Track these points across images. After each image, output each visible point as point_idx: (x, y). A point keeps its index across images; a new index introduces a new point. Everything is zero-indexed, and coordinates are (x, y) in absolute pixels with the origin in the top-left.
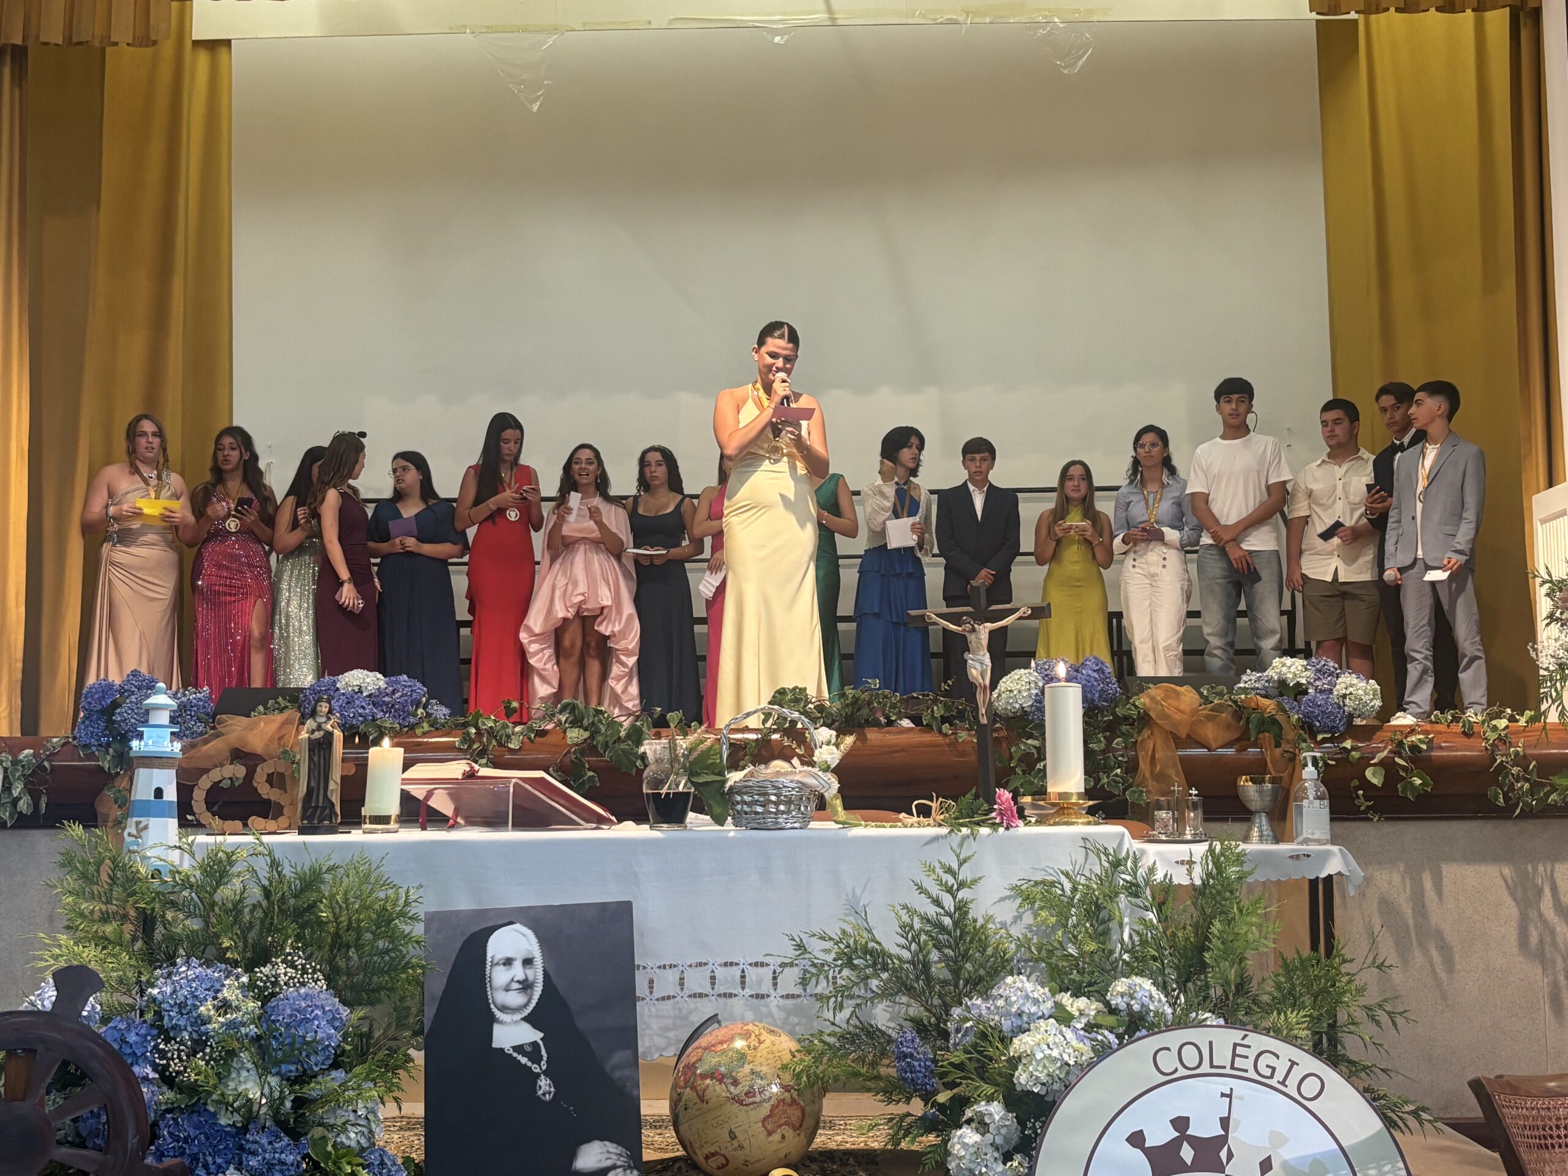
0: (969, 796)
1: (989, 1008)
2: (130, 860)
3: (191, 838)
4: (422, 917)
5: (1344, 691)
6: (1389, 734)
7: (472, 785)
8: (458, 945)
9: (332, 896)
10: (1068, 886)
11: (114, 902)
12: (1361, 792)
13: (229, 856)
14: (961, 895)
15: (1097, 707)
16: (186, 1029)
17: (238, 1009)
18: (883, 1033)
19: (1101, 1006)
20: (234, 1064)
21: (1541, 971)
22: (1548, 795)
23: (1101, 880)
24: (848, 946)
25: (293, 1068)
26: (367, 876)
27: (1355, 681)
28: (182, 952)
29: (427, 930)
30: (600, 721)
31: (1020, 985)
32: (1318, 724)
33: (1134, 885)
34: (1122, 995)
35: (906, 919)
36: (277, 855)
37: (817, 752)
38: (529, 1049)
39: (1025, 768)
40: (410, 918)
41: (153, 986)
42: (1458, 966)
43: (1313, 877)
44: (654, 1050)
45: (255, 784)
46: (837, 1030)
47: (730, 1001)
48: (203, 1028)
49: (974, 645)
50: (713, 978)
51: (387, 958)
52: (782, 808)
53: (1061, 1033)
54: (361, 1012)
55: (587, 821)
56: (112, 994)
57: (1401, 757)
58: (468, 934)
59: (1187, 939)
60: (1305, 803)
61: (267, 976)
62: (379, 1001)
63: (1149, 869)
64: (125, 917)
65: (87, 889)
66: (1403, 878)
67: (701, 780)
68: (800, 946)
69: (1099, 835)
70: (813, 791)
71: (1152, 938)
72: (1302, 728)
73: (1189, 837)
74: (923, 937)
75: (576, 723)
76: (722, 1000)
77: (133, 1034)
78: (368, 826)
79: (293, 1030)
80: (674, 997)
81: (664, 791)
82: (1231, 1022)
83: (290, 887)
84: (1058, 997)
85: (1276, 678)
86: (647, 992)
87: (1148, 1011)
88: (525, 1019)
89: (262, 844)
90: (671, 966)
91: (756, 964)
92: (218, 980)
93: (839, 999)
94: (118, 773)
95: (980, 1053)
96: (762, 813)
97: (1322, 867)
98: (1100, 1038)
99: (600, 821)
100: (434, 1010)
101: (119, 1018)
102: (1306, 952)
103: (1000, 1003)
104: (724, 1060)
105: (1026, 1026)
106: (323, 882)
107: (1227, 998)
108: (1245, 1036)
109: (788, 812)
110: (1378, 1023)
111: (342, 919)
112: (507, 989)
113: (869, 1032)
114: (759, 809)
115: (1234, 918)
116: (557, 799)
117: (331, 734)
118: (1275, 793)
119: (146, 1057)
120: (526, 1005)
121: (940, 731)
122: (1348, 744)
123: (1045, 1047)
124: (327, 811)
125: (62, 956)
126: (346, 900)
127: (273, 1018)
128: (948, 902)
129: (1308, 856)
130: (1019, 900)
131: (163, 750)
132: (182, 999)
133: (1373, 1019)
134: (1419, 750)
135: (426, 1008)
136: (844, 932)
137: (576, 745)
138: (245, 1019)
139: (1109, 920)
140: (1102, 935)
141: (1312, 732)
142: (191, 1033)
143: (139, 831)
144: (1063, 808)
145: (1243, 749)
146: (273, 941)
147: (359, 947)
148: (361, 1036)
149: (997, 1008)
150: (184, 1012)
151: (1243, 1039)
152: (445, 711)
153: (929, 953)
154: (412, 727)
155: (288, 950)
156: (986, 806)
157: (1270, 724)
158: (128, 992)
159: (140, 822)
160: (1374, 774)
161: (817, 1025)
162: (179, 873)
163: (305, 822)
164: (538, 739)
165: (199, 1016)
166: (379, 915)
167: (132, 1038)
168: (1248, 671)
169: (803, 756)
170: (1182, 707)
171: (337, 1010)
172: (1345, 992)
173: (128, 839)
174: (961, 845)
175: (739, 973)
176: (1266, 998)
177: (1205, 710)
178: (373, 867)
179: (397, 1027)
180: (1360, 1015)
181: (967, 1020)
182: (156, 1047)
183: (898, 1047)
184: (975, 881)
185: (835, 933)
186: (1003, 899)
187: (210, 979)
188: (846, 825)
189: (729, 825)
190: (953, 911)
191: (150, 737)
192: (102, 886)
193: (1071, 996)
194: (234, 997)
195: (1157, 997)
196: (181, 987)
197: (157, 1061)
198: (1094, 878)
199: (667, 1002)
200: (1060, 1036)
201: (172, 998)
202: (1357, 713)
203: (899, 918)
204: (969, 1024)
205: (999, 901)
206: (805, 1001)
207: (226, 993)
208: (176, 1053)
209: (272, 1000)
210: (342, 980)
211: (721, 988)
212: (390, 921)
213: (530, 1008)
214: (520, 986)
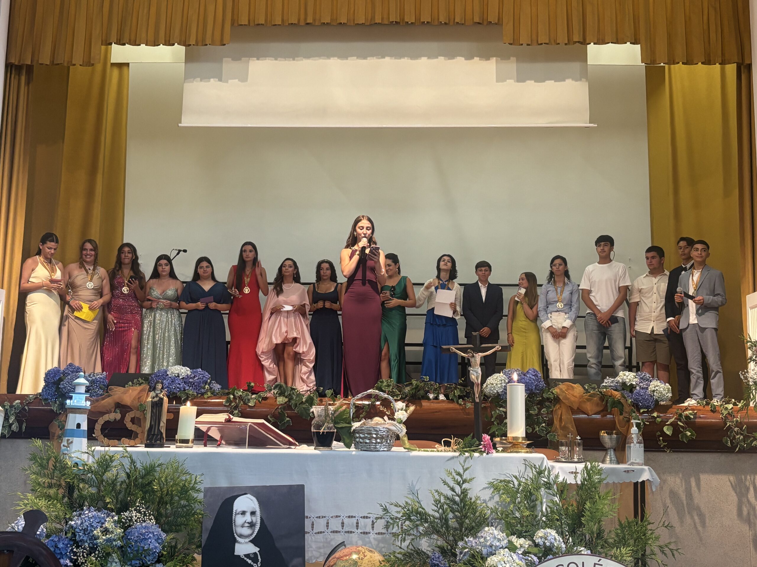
0: (469, 437)
1: (476, 543)
2: (63, 458)
3: (93, 448)
4: (203, 490)
5: (654, 389)
6: (676, 410)
7: (229, 425)
8: (220, 504)
9: (159, 479)
10: (516, 483)
11: (55, 478)
12: (661, 438)
13: (111, 457)
14: (464, 486)
15: (534, 393)
16: (87, 542)
17: (112, 532)
18: (425, 553)
19: (531, 543)
20: (110, 560)
21: (748, 528)
22: (752, 442)
23: (532, 480)
24: (408, 510)
25: (138, 562)
26: (177, 469)
27: (659, 384)
28: (86, 503)
29: (205, 496)
30: (293, 393)
31: (492, 532)
32: (641, 404)
33: (548, 483)
34: (541, 538)
35: (437, 497)
36: (134, 458)
37: (396, 414)
38: (252, 556)
39: (498, 422)
40: (196, 490)
41: (72, 520)
42: (707, 524)
43: (635, 482)
44: (313, 558)
45: (125, 423)
46: (402, 551)
47: (351, 535)
48: (95, 541)
49: (474, 364)
50: (343, 523)
51: (185, 510)
52: (378, 441)
53: (511, 556)
54: (172, 536)
55: (284, 444)
56: (52, 523)
57: (681, 421)
58: (224, 499)
59: (573, 511)
60: (632, 445)
61: (127, 517)
62: (181, 530)
63: (556, 476)
64: (60, 486)
65: (42, 472)
66: (681, 480)
67: (340, 426)
68: (385, 510)
69: (532, 458)
70: (394, 433)
71: (557, 510)
72: (633, 406)
73: (576, 460)
74: (445, 506)
75: (281, 394)
76: (347, 534)
77: (61, 543)
78: (178, 444)
79: (138, 544)
80: (324, 532)
81: (322, 431)
82: (594, 553)
83: (139, 473)
84: (510, 538)
85: (621, 381)
86: (310, 529)
87: (554, 546)
88: (251, 541)
89: (127, 452)
90: (322, 517)
91: (364, 517)
92: (103, 518)
93: (404, 535)
94: (60, 413)
95: (471, 565)
96: (369, 443)
97: (639, 478)
98: (530, 559)
99: (291, 444)
100: (207, 535)
101: (54, 535)
102: (631, 518)
103: (482, 540)
104: (347, 564)
105: (494, 552)
106: (155, 471)
107: (592, 540)
108: (600, 560)
109: (381, 443)
110: (665, 554)
111: (164, 490)
112: (243, 526)
113: (418, 552)
114: (368, 441)
115: (596, 501)
116: (269, 433)
117: (161, 400)
118: (618, 439)
119: (67, 555)
120: (251, 535)
121: (458, 403)
122: (655, 414)
123: (503, 563)
124: (159, 437)
125: (28, 504)
126: (166, 480)
127: (129, 537)
128: (458, 489)
129: (633, 471)
130: (492, 489)
131: (81, 405)
132: (86, 527)
133: (663, 552)
134: (690, 418)
135: (203, 534)
136: (407, 503)
137: (282, 405)
138: (115, 538)
139: (536, 500)
140: (533, 508)
141: (638, 408)
142: (89, 544)
143: (68, 444)
144: (515, 444)
145: (605, 416)
146: (131, 500)
147: (172, 504)
148: (171, 547)
149: (480, 543)
150: (86, 533)
151: (599, 561)
152: (219, 386)
153: (448, 514)
154: (203, 394)
155: (137, 504)
156: (477, 442)
157: (618, 404)
158: (60, 523)
159: (69, 440)
160: (667, 429)
161: (393, 548)
162: (87, 465)
163: (148, 441)
164: (263, 401)
165: (93, 535)
166: (182, 489)
167: (61, 545)
168: (608, 377)
169: (389, 415)
170: (575, 394)
171: (160, 534)
172: (649, 539)
173: (63, 448)
174: (465, 461)
175: (355, 521)
176: (611, 541)
177: (586, 396)
178: (180, 464)
179: (189, 544)
180: (657, 550)
181: (466, 548)
182: (72, 550)
183: (431, 560)
184: (471, 480)
185: (402, 503)
186: (485, 488)
187: (99, 518)
188: (409, 450)
189: (353, 448)
190: (460, 494)
191: (76, 399)
192: (50, 471)
193: (516, 537)
194: (111, 527)
195: (558, 539)
196: (85, 521)
197: (72, 557)
198: (529, 479)
199: (320, 534)
200: (510, 557)
201: (81, 526)
202: (660, 399)
203: (434, 496)
204: (466, 550)
205: (483, 489)
206: (387, 536)
207: (107, 525)
208: (81, 553)
209: (129, 528)
210: (163, 520)
211: (347, 528)
212: (187, 491)
213: (254, 536)
214: (249, 525)
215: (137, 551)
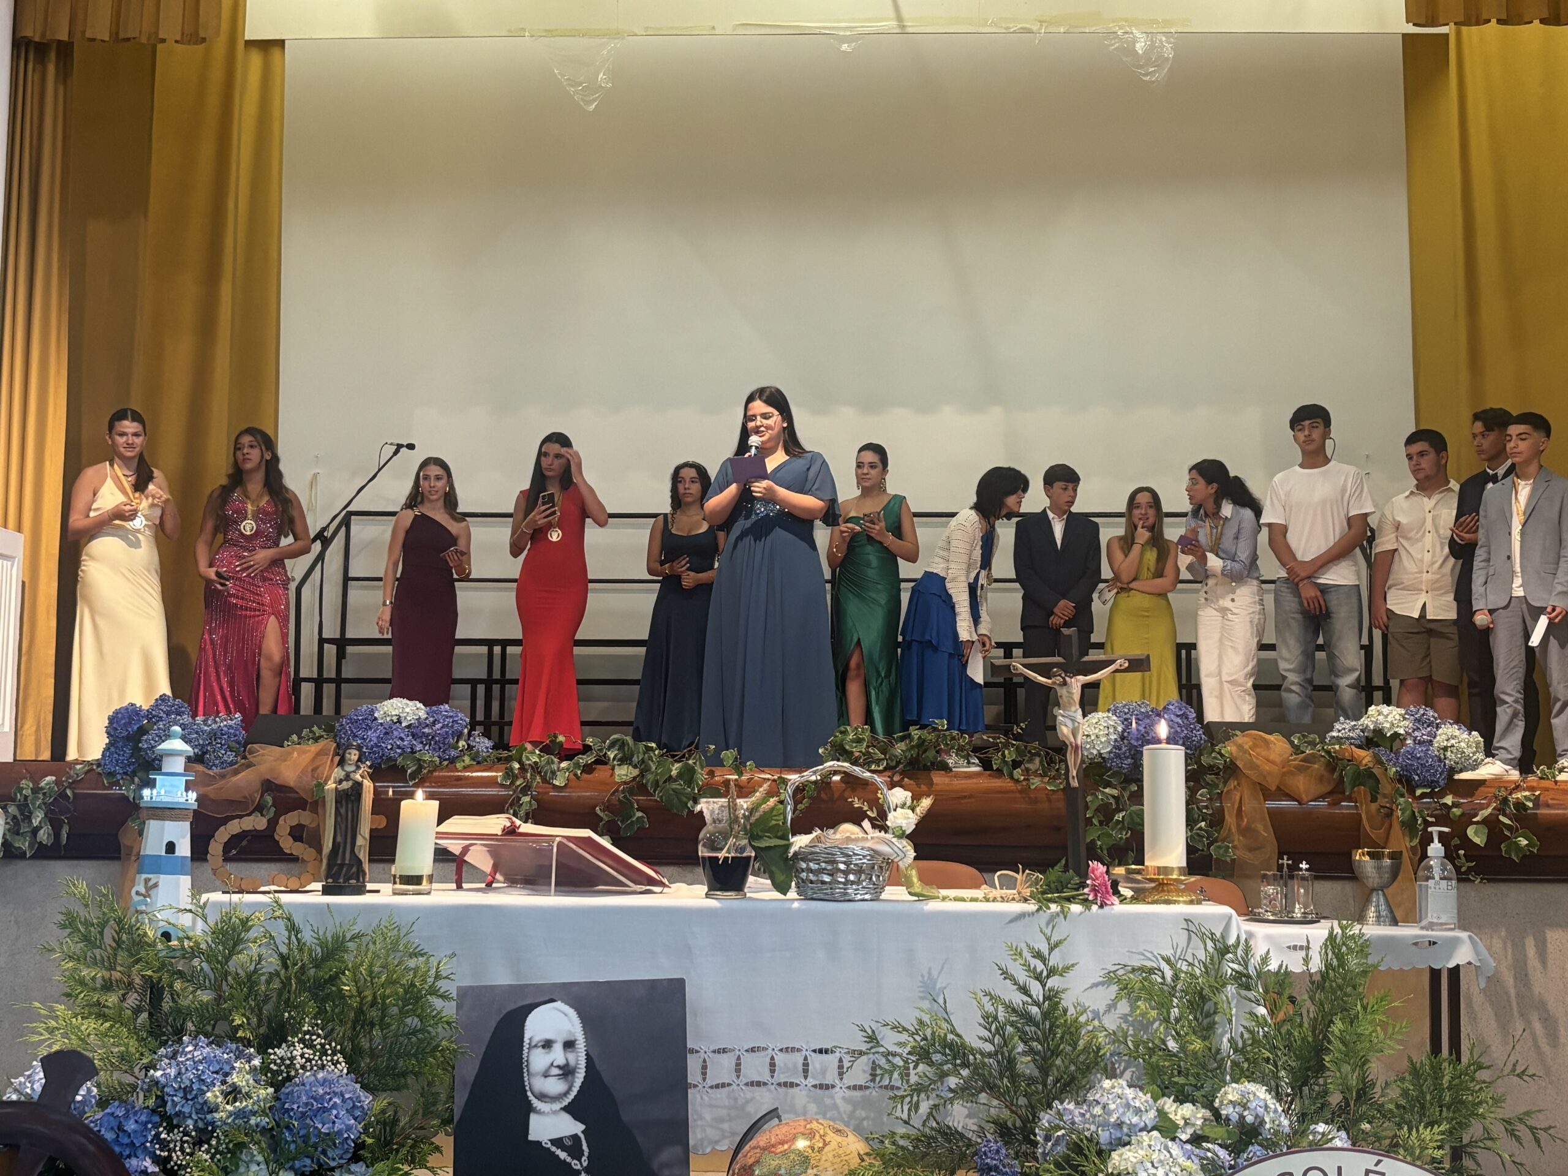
0: (1056, 868)
1: (1083, 1115)
2: (137, 921)
3: (204, 897)
4: (454, 995)
5: (1445, 743)
6: (1493, 790)
7: (512, 841)
8: (493, 1024)
9: (355, 969)
10: (1169, 974)
11: (119, 968)
12: (1462, 852)
13: (245, 923)
16: (190, 1117)
17: (248, 1096)
18: (962, 1135)
19: (1208, 1114)
20: (243, 1157)
23: (1205, 967)
24: (925, 1039)
25: (307, 1163)
26: (396, 943)
27: (1457, 733)
28: (190, 1026)
29: (459, 1008)
30: (651, 758)
31: (1120, 1091)
32: (1417, 778)
33: (1245, 976)
34: (1233, 1103)
35: (990, 1008)
36: (298, 920)
37: (890, 816)
38: (568, 1143)
39: (1102, 819)
41: (156, 1067)
43: (1437, 967)
44: (706, 1143)
45: (277, 837)
46: (913, 1132)
47: (791, 1091)
48: (209, 1117)
49: (1065, 699)
50: (772, 1065)
51: (414, 1039)
52: (852, 877)
53: (1167, 1148)
54: (385, 1099)
55: (636, 883)
56: (112, 1072)
57: (1505, 815)
58: (505, 1012)
59: (1304, 1039)
60: (1431, 883)
61: (282, 1059)
62: (406, 1086)
63: (1262, 959)
65: (89, 954)
66: (1505, 943)
67: (763, 844)
68: (872, 1038)
69: (1205, 916)
70: (886, 859)
71: (1265, 1036)
72: (1400, 781)
73: (1299, 917)
75: (625, 760)
76: (782, 1090)
77: (132, 1121)
78: (398, 886)
79: (308, 1121)
80: (729, 1085)
81: (721, 855)
82: (1357, 1143)
83: (310, 955)
84: (1161, 1102)
85: (1372, 727)
86: (700, 1078)
87: (1262, 1123)
88: (565, 1109)
89: (280, 906)
90: (724, 1051)
91: (821, 1051)
92: (228, 1062)
93: (915, 1098)
95: (1075, 1168)
96: (830, 883)
97: (1450, 957)
98: (1209, 1155)
99: (652, 881)
100: (466, 1097)
101: (117, 1103)
103: (1097, 1110)
104: (785, 1163)
105: (1126, 1139)
106: (346, 951)
107: (1348, 1104)
108: (1378, 1161)
109: (858, 882)
110: (1518, 1139)
111: (367, 993)
112: (546, 1075)
113: (946, 1134)
114: (827, 879)
115: (1357, 1016)
116: (604, 859)
118: (1394, 870)
119: (146, 1147)
120: (566, 1094)
121: (1011, 777)
122: (1449, 800)
123: (1149, 1165)
124: (354, 869)
125: (58, 1029)
126: (370, 973)
127: (286, 1106)
128: (1036, 989)
129: (1434, 943)
130: (1114, 988)
131: (176, 800)
132: (188, 1083)
133: (1512, 1133)
134: (1525, 808)
135: (455, 1093)
136: (921, 1022)
137: (625, 783)
138: (256, 1108)
139: (1215, 1013)
140: (1206, 1030)
141: (1411, 786)
142: (196, 1122)
143: (149, 888)
144: (1163, 884)
145: (1335, 804)
146: (291, 1017)
147: (383, 1026)
148: (385, 1124)
149: (1094, 1116)
150: (189, 1097)
151: (1376, 1165)
152: (488, 743)
153: (1014, 1048)
154: (452, 761)
155: (305, 1028)
156: (1077, 880)
157: (1366, 777)
158: (130, 1072)
159: (150, 880)
160: (1476, 833)
161: (888, 1125)
162: (189, 938)
163: (330, 880)
164: (585, 776)
165: (206, 1102)
166: (406, 992)
167: (131, 1126)
169: (875, 818)
170: (1271, 757)
171: (359, 1096)
172: (1480, 1103)
173: (136, 898)
174: (1051, 926)
175: (801, 1061)
177: (1296, 762)
178: (403, 931)
179: (424, 1115)
180: (1498, 1130)
181: (1058, 1128)
182: (158, 1134)
183: (981, 1157)
184: (1067, 969)
185: (910, 1023)
186: (1095, 985)
187: (218, 1062)
188: (922, 897)
189: (792, 894)
190: (1041, 999)
191: (163, 786)
192: (106, 950)
193: (1174, 1101)
194: (244, 1083)
195: (1272, 1106)
196: (187, 1069)
197: (158, 1152)
198: (1197, 964)
199: (721, 1090)
200: (1165, 1152)
201: (176, 1082)
202: (1459, 766)
203: (981, 1006)
204: (1059, 1133)
205: (1091, 987)
206: (874, 1093)
207: (234, 1078)
208: (178, 1144)
209: (287, 1084)
210: (364, 1063)
211: (782, 1076)
212: (418, 998)
213: (571, 1096)
214: (560, 1072)
215: (306, 1138)
